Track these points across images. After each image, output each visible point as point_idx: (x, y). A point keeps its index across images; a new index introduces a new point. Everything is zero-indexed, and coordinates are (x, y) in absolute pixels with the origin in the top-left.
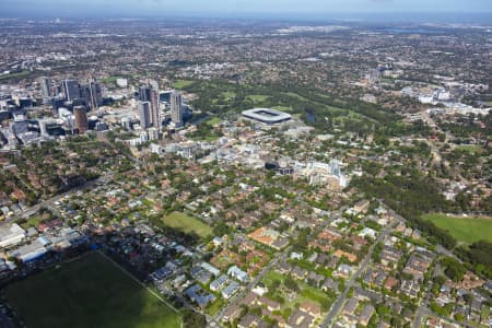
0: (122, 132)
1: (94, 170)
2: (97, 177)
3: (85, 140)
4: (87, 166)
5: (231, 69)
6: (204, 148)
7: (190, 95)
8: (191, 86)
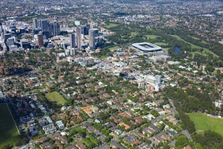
0: (60, 49)
1: (31, 67)
2: (31, 70)
3: (39, 51)
4: (29, 64)
5: (148, 19)
6: (95, 61)
7: (111, 33)
8: (115, 28)
